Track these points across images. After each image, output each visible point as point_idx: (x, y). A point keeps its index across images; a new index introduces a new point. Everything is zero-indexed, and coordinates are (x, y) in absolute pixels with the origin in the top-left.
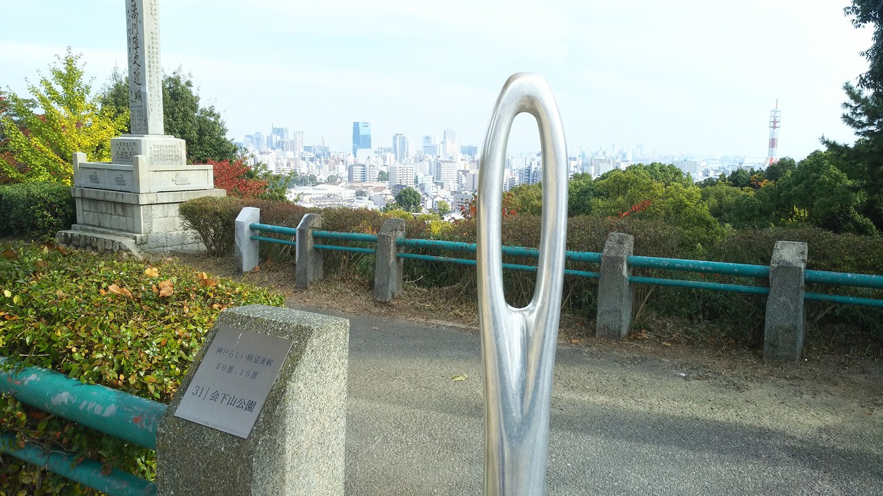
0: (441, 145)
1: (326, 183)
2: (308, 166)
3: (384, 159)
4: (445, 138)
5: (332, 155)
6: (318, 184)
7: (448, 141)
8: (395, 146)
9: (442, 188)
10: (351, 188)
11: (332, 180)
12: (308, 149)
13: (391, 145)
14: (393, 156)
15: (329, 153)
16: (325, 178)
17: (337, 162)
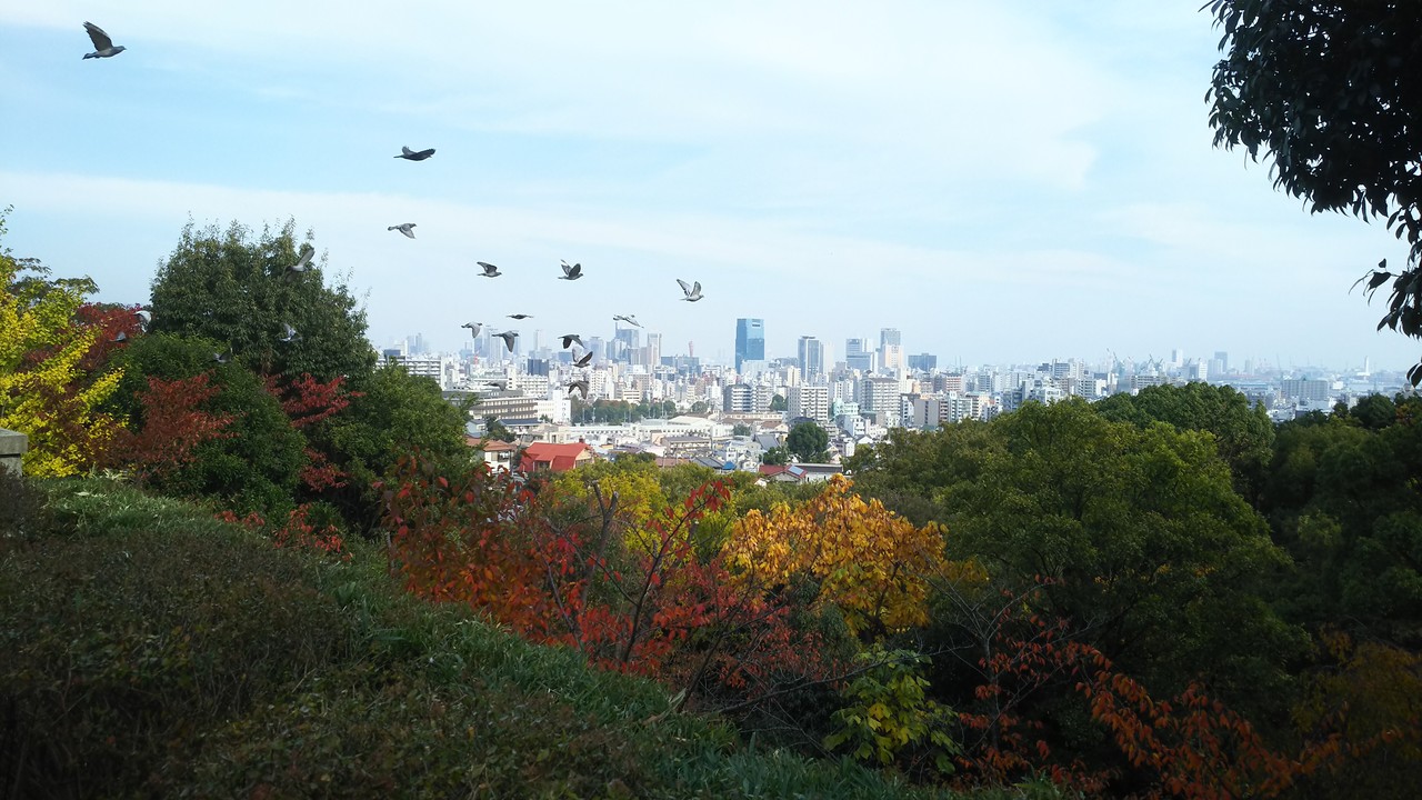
0: (876, 354)
1: (689, 413)
2: (665, 388)
3: (784, 375)
4: (883, 342)
5: (703, 370)
6: (676, 415)
7: (888, 348)
8: (802, 355)
9: (873, 422)
10: (727, 421)
11: (699, 410)
12: (667, 361)
13: (795, 354)
14: (798, 371)
15: (699, 368)
16: (687, 406)
17: (709, 382)
